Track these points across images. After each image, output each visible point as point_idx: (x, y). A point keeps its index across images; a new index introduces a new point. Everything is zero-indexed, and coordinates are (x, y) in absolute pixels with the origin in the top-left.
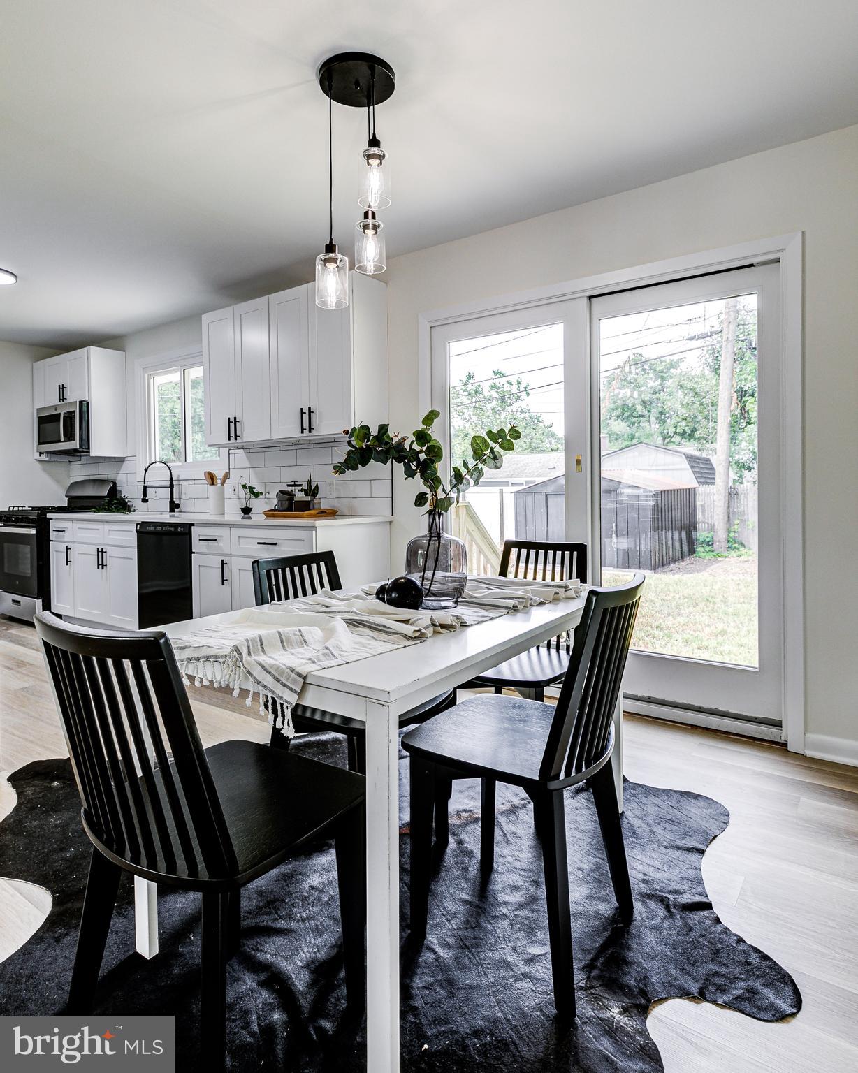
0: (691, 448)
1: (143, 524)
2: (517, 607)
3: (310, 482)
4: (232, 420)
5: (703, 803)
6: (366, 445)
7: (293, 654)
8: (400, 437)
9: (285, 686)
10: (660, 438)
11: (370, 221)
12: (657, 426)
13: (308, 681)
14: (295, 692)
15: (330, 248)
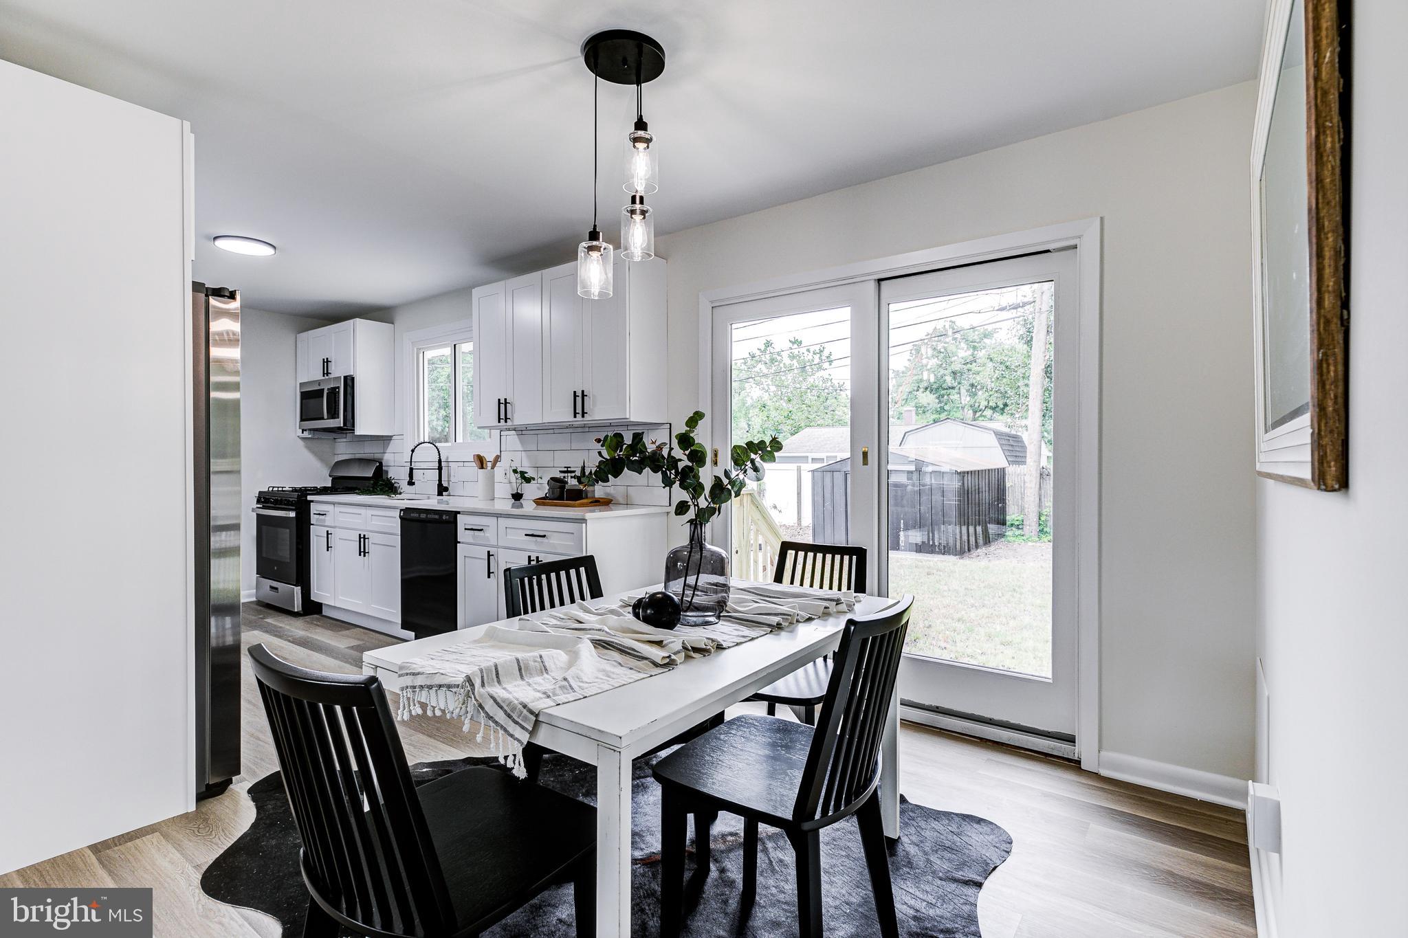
0: (1000, 423)
1: (407, 510)
2: (781, 624)
3: (583, 468)
4: (502, 401)
5: (986, 829)
6: (619, 455)
7: (529, 685)
8: (657, 444)
9: (516, 723)
10: (971, 412)
11: (638, 206)
12: (968, 399)
13: (541, 718)
14: (526, 729)
15: (594, 235)
